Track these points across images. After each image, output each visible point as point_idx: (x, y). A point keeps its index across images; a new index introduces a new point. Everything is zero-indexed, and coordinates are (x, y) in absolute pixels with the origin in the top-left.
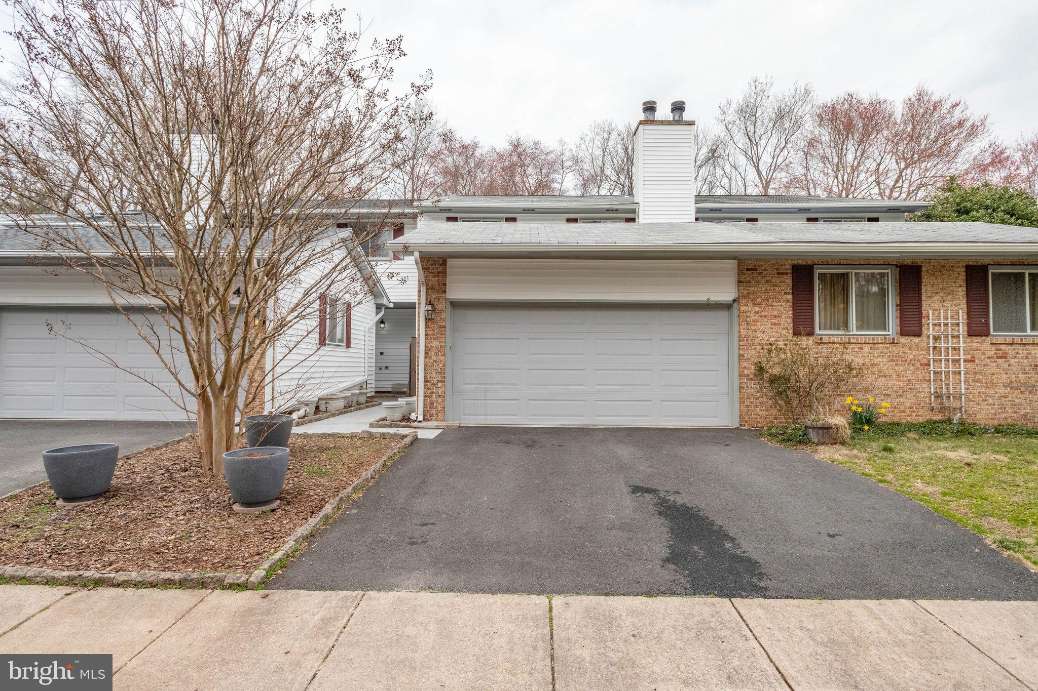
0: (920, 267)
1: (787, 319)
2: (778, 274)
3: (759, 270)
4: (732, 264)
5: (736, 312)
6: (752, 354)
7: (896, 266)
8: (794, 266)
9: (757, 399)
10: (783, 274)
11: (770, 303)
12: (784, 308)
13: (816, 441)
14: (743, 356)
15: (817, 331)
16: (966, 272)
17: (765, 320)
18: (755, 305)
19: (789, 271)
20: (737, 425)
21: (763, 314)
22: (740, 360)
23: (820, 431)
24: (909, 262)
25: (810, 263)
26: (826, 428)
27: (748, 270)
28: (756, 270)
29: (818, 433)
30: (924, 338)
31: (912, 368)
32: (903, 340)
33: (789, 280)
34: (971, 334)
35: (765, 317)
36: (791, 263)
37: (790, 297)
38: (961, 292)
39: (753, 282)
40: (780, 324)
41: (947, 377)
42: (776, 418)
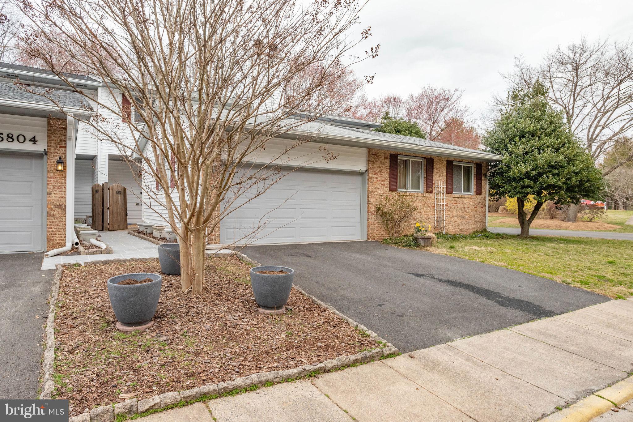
0: (433, 159)
1: (387, 183)
2: (385, 158)
3: (378, 155)
4: (365, 151)
5: (367, 178)
6: (375, 201)
7: (425, 158)
8: (391, 154)
9: (375, 225)
10: (386, 158)
11: (381, 173)
12: (386, 176)
13: (423, 245)
14: (370, 201)
15: (399, 190)
16: (447, 163)
17: (379, 182)
18: (375, 174)
19: (389, 157)
20: (366, 239)
21: (378, 179)
22: (368, 204)
23: (426, 240)
24: (429, 157)
25: (396, 153)
26: (429, 239)
27: (373, 154)
28: (376, 155)
29: (425, 241)
30: (433, 194)
31: (429, 208)
32: (427, 195)
33: (388, 161)
34: (447, 193)
35: (379, 180)
36: (389, 152)
37: (389, 171)
38: (445, 172)
39: (375, 161)
40: (384, 185)
41: (440, 212)
42: (382, 235)
